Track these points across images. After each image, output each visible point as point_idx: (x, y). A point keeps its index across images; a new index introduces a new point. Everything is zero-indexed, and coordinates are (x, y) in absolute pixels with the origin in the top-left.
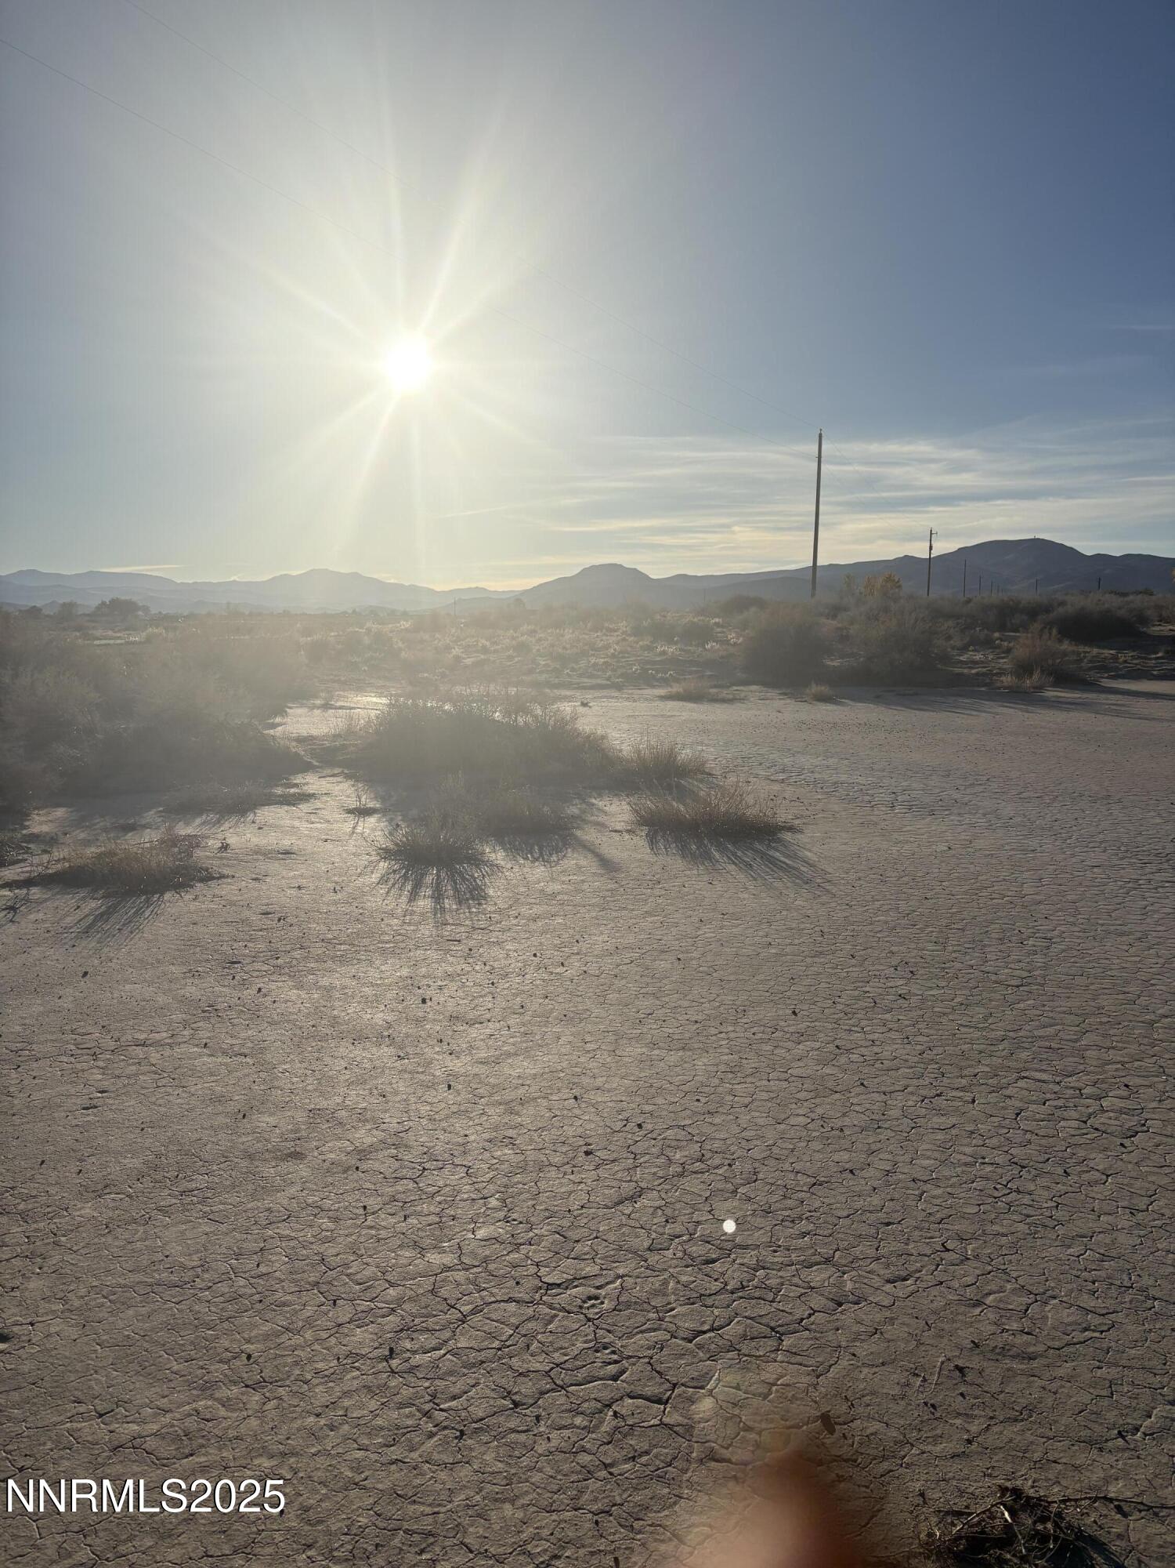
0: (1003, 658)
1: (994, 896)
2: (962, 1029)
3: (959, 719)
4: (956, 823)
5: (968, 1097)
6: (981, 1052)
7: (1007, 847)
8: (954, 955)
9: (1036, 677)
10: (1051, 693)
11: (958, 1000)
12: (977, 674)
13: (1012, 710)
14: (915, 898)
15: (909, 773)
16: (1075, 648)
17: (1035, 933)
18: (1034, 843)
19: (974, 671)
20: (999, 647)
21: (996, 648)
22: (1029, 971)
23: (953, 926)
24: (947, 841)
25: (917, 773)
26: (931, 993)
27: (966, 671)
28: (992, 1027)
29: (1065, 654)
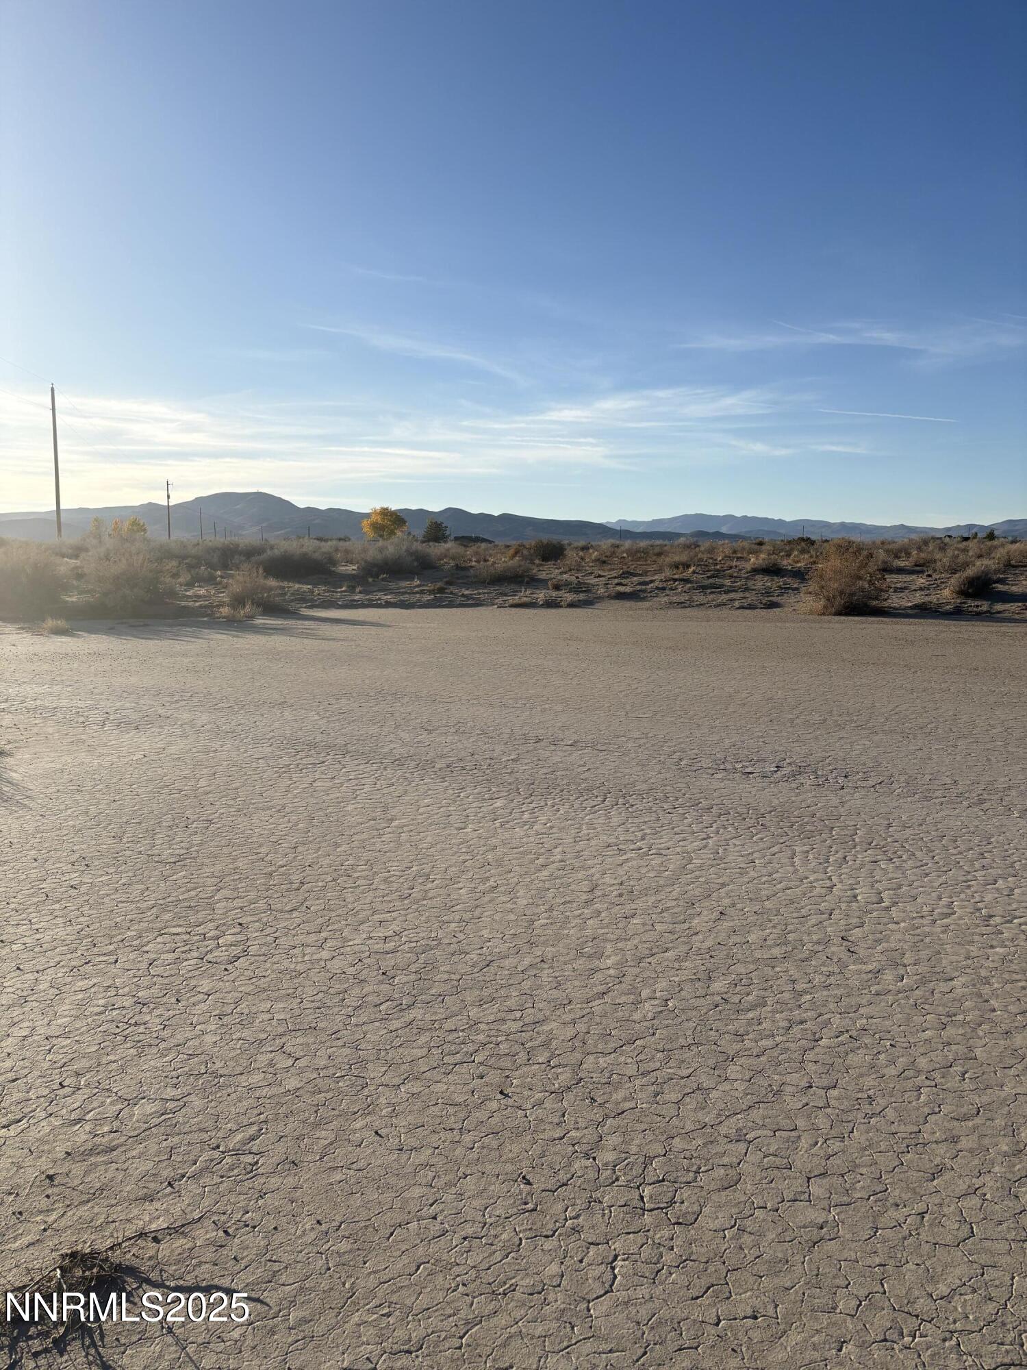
0: (223, 592)
1: (173, 791)
2: (120, 905)
3: (178, 646)
4: (156, 734)
5: (113, 958)
6: (132, 921)
7: (194, 750)
8: (127, 845)
9: (248, 608)
10: (260, 621)
11: (123, 881)
12: (201, 607)
13: (224, 636)
14: (105, 802)
15: (125, 695)
16: (281, 584)
17: (199, 818)
18: (216, 745)
19: (197, 604)
20: (220, 583)
21: (217, 584)
22: (187, 849)
23: (133, 821)
24: (144, 750)
25: (132, 694)
26: (100, 879)
27: (190, 604)
28: (147, 898)
29: (271, 589)
